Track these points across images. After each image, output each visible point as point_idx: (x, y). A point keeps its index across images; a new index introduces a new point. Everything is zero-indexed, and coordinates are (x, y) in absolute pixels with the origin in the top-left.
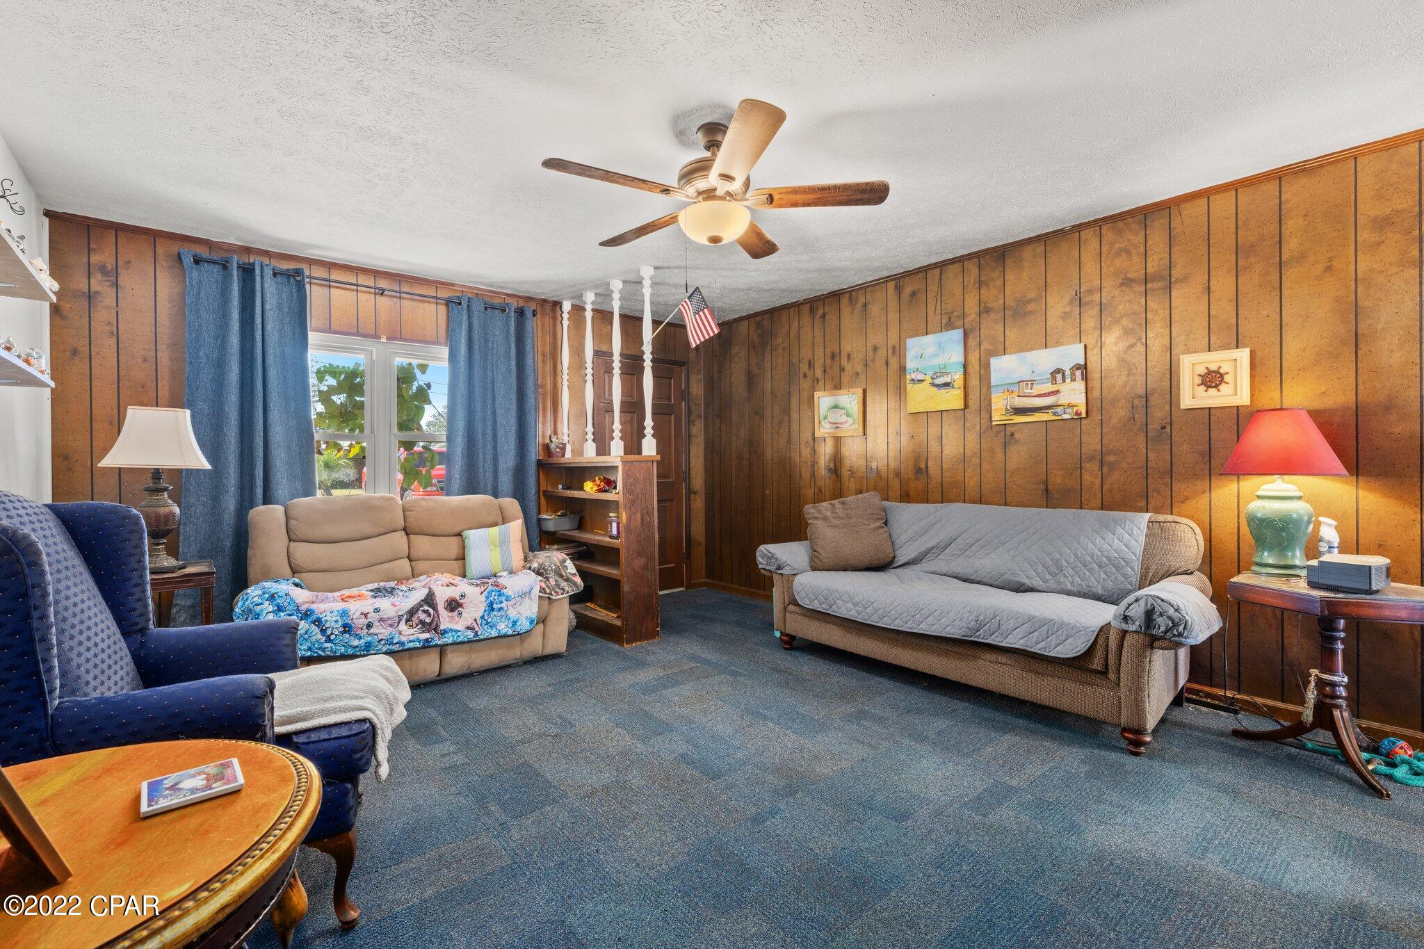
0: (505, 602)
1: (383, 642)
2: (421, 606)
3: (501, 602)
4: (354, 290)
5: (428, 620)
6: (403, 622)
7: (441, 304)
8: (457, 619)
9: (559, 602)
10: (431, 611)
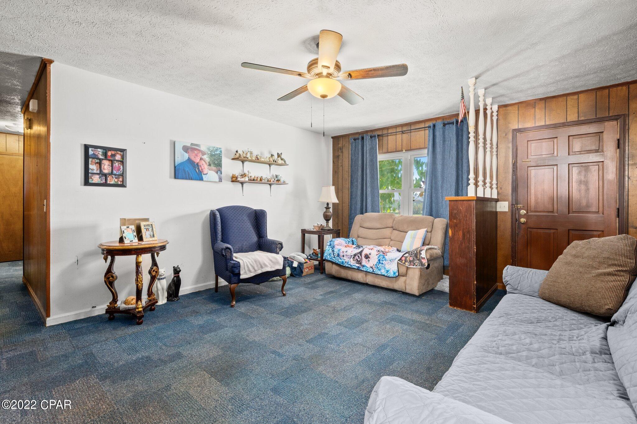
0: (384, 261)
1: (346, 263)
2: (358, 254)
3: (383, 261)
4: (395, 135)
5: (359, 260)
6: (352, 258)
7: (427, 130)
8: (368, 262)
9: (412, 269)
10: (360, 257)
